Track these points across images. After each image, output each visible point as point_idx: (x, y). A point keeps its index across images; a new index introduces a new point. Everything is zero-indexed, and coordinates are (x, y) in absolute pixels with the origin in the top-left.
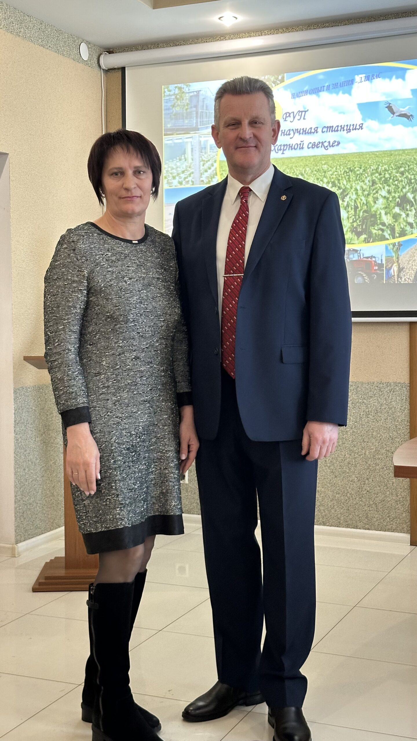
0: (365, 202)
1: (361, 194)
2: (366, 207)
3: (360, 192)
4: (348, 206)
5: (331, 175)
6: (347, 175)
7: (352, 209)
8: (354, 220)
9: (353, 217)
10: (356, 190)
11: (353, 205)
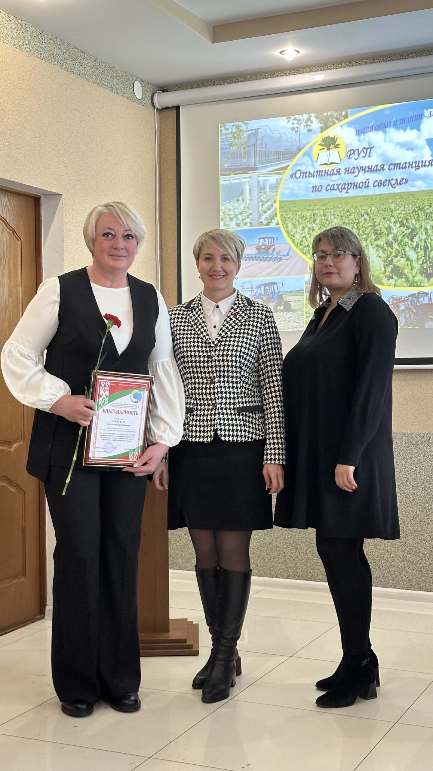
4: (417, 246)
5: (399, 214)
6: (416, 215)
7: (421, 249)
8: (424, 261)
9: (423, 258)
10: (426, 229)
11: (423, 245)
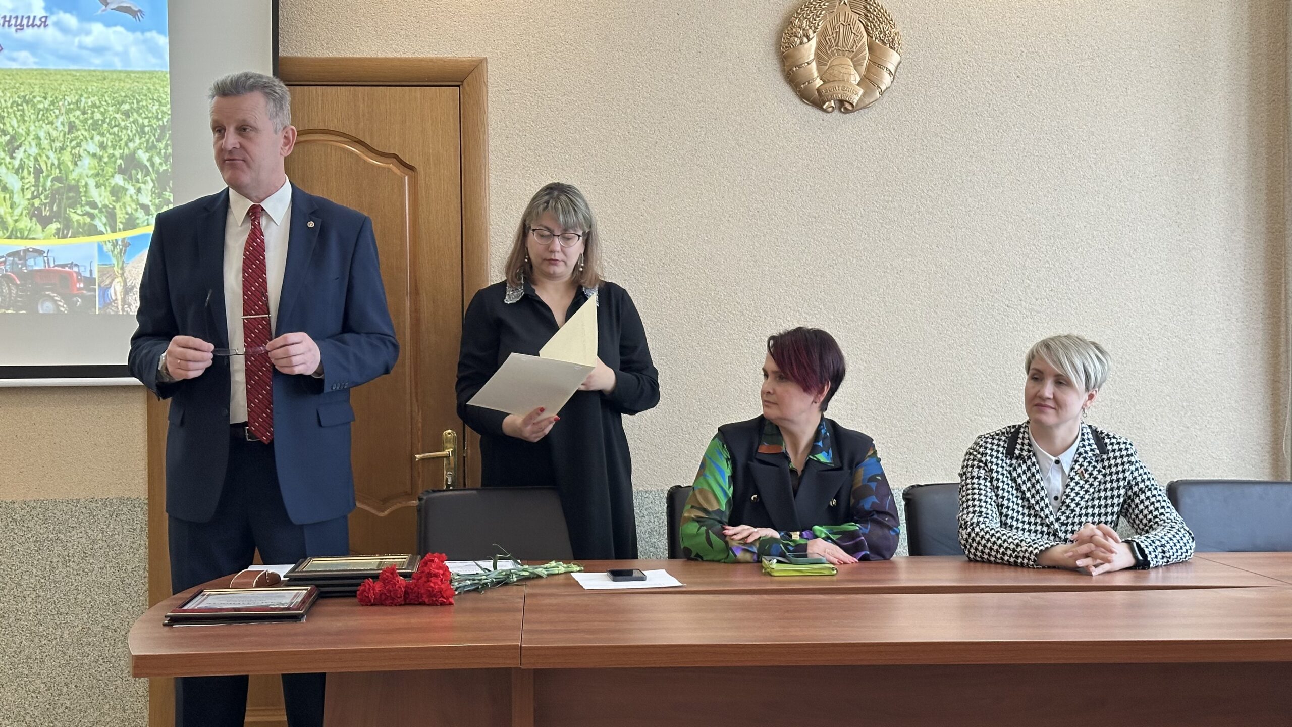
0: (56, 162)
1: (48, 147)
2: (57, 171)
3: (45, 143)
4: (22, 167)
6: (18, 110)
7: (29, 173)
8: (35, 193)
9: (33, 189)
10: (38, 138)
11: (32, 166)
